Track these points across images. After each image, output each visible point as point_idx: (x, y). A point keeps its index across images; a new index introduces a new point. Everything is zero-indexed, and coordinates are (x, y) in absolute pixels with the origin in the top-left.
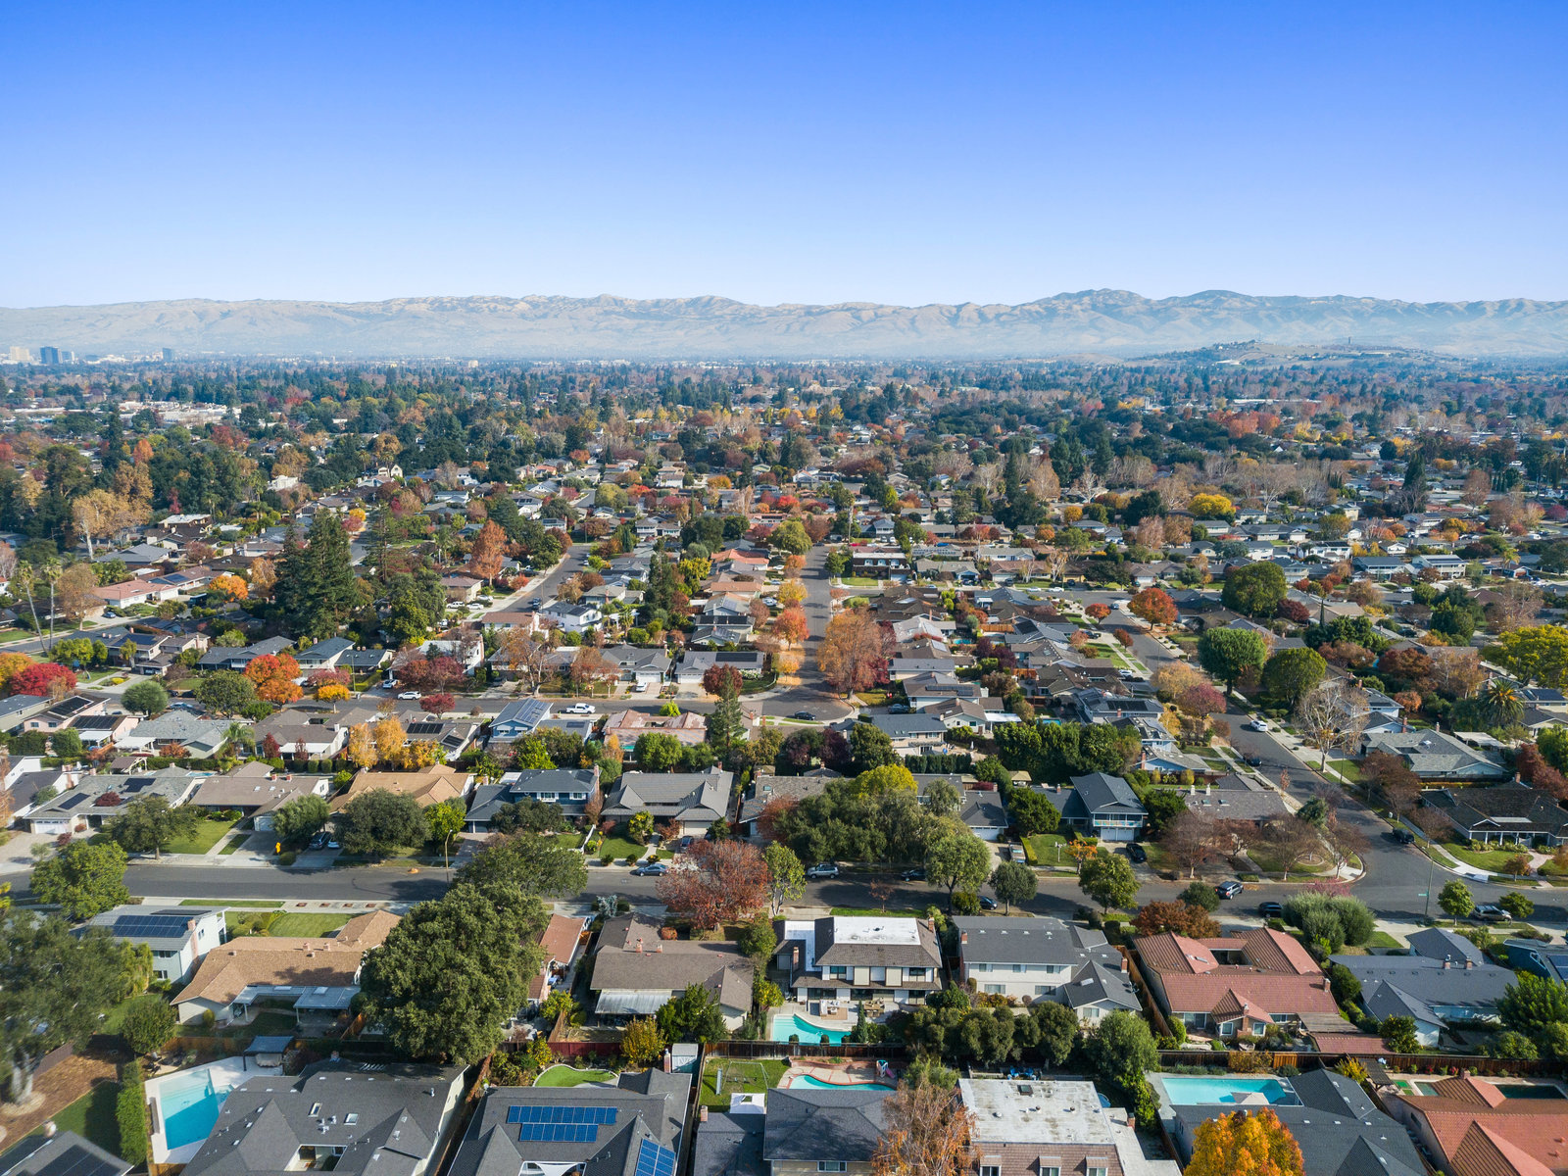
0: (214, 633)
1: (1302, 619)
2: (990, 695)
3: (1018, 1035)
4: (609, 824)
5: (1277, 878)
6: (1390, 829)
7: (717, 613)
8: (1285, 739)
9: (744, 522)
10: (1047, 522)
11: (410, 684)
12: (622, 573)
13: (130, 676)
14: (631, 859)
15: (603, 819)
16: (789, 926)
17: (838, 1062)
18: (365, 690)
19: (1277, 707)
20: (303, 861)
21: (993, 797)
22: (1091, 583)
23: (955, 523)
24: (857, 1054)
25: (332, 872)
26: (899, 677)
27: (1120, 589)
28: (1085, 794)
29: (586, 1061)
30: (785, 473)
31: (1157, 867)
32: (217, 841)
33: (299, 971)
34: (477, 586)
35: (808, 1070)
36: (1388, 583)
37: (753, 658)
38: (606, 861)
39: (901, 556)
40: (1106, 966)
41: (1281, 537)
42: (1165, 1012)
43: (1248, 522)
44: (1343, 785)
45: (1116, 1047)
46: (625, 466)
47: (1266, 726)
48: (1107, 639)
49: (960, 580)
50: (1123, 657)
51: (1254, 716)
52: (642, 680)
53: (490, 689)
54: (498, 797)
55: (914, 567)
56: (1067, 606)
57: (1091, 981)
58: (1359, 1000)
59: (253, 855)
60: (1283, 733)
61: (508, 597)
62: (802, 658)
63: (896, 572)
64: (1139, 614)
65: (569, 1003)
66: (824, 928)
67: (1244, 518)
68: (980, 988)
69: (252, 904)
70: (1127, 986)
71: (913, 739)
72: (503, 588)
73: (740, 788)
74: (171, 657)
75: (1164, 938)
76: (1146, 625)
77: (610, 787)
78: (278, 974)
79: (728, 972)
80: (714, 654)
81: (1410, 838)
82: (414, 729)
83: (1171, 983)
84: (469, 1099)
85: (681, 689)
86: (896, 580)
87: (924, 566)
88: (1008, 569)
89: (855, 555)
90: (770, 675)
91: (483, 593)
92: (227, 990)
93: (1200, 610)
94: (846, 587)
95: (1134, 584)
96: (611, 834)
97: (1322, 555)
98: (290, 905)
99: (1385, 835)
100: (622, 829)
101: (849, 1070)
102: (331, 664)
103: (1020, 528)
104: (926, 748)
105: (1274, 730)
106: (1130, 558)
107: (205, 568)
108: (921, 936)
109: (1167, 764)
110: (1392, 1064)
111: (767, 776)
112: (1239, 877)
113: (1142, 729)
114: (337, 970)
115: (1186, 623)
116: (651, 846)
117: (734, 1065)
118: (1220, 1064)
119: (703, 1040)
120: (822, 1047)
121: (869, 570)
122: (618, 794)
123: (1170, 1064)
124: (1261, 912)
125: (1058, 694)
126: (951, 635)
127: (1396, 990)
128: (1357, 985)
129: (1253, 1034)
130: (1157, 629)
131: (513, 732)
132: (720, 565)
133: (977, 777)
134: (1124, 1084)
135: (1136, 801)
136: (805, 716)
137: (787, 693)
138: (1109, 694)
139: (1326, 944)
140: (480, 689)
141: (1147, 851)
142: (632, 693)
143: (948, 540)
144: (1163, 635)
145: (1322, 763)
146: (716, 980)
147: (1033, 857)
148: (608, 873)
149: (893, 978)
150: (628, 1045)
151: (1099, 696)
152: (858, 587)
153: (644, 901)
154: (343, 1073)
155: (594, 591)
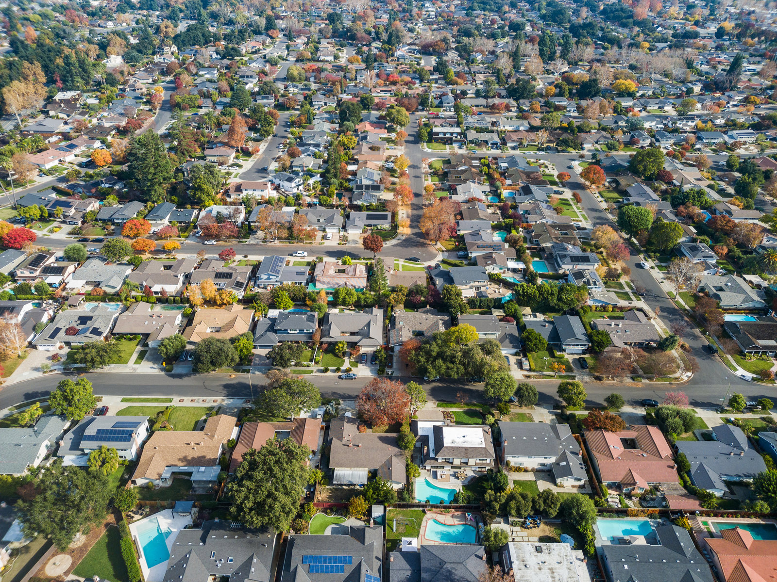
0: (101, 196)
1: (670, 183)
2: (510, 246)
3: (534, 508)
4: (325, 346)
5: (651, 379)
6: (707, 343)
7: (365, 182)
8: (657, 274)
9: (372, 100)
10: (536, 96)
11: (208, 235)
12: (309, 145)
13: (63, 226)
14: (338, 370)
15: (321, 343)
16: (421, 425)
17: (448, 512)
18: (187, 237)
19: (655, 252)
20: (178, 369)
21: (511, 328)
22: (559, 148)
23: (486, 97)
24: (457, 509)
25: (193, 377)
26: (462, 233)
27: (574, 152)
28: (560, 330)
29: (332, 511)
30: (390, 49)
31: (593, 371)
32: (131, 355)
33: (189, 458)
34: (233, 154)
35: (434, 515)
36: (713, 147)
37: (385, 217)
38: (326, 370)
39: (458, 130)
40: (572, 453)
41: (660, 108)
42: (600, 482)
43: (643, 95)
44: (686, 310)
45: (578, 513)
46: (300, 41)
47: (648, 264)
48: (568, 194)
49: (490, 145)
50: (576, 210)
51: (642, 256)
52: (330, 232)
53: (251, 237)
54: (268, 330)
55: (466, 137)
56: (546, 167)
57: (564, 463)
58: (688, 473)
59: (150, 364)
60: (657, 270)
61: (250, 159)
62: (410, 211)
63: (456, 141)
64: (587, 179)
65: (320, 474)
66: (438, 431)
67: (640, 93)
68: (512, 464)
69: (157, 400)
70: (581, 465)
71: (472, 284)
72: (247, 153)
73: (387, 321)
74: (81, 214)
75: (598, 433)
76: (587, 183)
77: (324, 321)
78: (180, 459)
79: (394, 458)
80: (365, 213)
81: (716, 351)
82: (219, 275)
83: (602, 462)
84: (282, 541)
85: (350, 238)
86: (455, 146)
87: (472, 135)
88: (515, 138)
89: (435, 130)
90: (395, 227)
91: (237, 158)
92: (157, 471)
93: (617, 175)
94: (429, 151)
95: (582, 149)
96: (326, 351)
97: (681, 126)
98: (176, 401)
99: (704, 348)
100: (332, 349)
101: (453, 517)
102: (166, 221)
103: (521, 101)
104: (478, 288)
105: (652, 268)
106: (580, 129)
107: (85, 137)
108: (485, 440)
109: (599, 301)
110: (702, 513)
111: (400, 312)
112: (633, 378)
113: (588, 280)
114: (208, 457)
115: (609, 182)
116: (346, 358)
117: (400, 512)
118: (623, 513)
119: (386, 504)
120: (441, 506)
121: (441, 139)
122: (328, 327)
123: (601, 513)
124: (643, 403)
125: (544, 245)
126: (487, 195)
127: (706, 468)
128: (689, 466)
129: (639, 492)
130: (593, 186)
131: (269, 278)
132: (361, 135)
133: (505, 312)
134: (581, 530)
135: (585, 335)
136: (415, 260)
137: (404, 240)
138: (570, 247)
139: (675, 436)
140: (246, 237)
141: (588, 361)
142: (324, 241)
143: (482, 109)
144: (597, 191)
145: (675, 293)
146: (388, 464)
147: (533, 367)
148: (327, 377)
149: (472, 462)
150: (352, 510)
151: (565, 249)
152: (436, 151)
153: (346, 397)
154: (222, 531)
155: (297, 162)
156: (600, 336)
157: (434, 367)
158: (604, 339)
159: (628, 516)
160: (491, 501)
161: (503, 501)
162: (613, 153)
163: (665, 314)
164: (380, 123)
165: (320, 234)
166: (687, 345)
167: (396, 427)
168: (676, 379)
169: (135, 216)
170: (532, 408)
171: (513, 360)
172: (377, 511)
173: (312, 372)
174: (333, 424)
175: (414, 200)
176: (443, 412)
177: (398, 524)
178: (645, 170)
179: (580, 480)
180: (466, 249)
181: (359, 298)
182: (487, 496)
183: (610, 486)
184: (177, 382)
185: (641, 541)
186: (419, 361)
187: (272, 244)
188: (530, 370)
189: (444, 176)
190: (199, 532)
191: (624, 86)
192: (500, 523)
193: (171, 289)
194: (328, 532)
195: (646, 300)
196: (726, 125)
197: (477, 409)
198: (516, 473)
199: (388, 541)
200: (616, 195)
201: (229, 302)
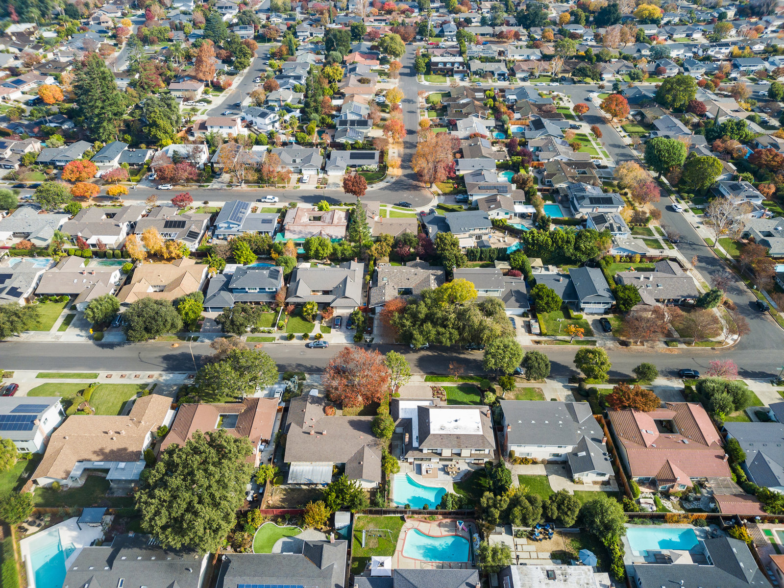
0: (44, 136)
1: (702, 115)
2: (517, 188)
3: (544, 515)
4: (291, 308)
5: (689, 343)
6: (755, 299)
7: (351, 117)
8: (692, 218)
9: (363, 28)
10: (549, 24)
11: (163, 179)
12: (289, 77)
14: (305, 336)
15: (287, 304)
16: (402, 405)
17: (434, 520)
18: (138, 181)
19: (688, 193)
20: (109, 337)
21: (519, 284)
22: (576, 79)
23: (493, 25)
24: (445, 515)
25: (126, 346)
26: (461, 173)
27: (593, 83)
28: (577, 285)
29: (284, 519)
31: (617, 335)
32: (55, 320)
33: (107, 451)
34: (202, 88)
35: (416, 524)
36: (751, 76)
37: (372, 157)
38: (291, 337)
39: (460, 59)
40: (593, 439)
41: (688, 35)
42: (629, 477)
43: (669, 22)
44: (727, 259)
45: (602, 522)
47: (682, 206)
48: (586, 129)
49: (496, 76)
50: (595, 146)
51: (673, 197)
52: (307, 174)
53: (215, 180)
54: (222, 289)
55: (469, 67)
56: (561, 99)
57: (584, 453)
58: (743, 464)
59: (77, 331)
60: (691, 213)
61: (222, 94)
62: (402, 150)
63: (457, 72)
64: (608, 111)
65: (271, 470)
66: (423, 413)
67: (665, 20)
68: (517, 455)
70: (605, 454)
71: (472, 232)
72: (218, 88)
73: (368, 277)
74: (19, 156)
75: (626, 413)
76: (608, 116)
77: (290, 277)
78: (95, 452)
80: (348, 152)
81: (767, 309)
82: (169, 224)
83: (632, 452)
84: (214, 562)
85: (330, 180)
86: (457, 77)
87: (476, 65)
88: (526, 68)
89: (434, 59)
90: (383, 168)
91: (206, 93)
92: (64, 468)
93: (642, 106)
94: (427, 83)
95: (602, 80)
96: (293, 314)
97: (713, 54)
98: (102, 377)
99: (752, 304)
100: (298, 311)
101: (439, 525)
102: (115, 163)
103: (532, 29)
104: (479, 237)
105: (686, 211)
106: (599, 58)
107: (36, 73)
108: (483, 424)
109: (625, 250)
110: (763, 520)
111: (385, 267)
112: (666, 343)
113: (611, 225)
114: (130, 450)
115: (633, 115)
116: (316, 323)
117: (372, 520)
118: (659, 518)
119: (353, 511)
120: (424, 511)
121: (441, 70)
122: (295, 284)
123: (632, 519)
124: (680, 374)
125: (557, 186)
126: (492, 131)
127: (767, 459)
128: (743, 456)
129: (678, 489)
130: (615, 120)
131: (229, 227)
132: (349, 67)
133: (510, 265)
134: (606, 544)
135: (608, 290)
136: (405, 205)
137: (394, 183)
138: (589, 187)
139: (723, 416)
140: (208, 180)
141: (612, 322)
142: (300, 184)
143: (488, 38)
144: (619, 125)
145: (714, 240)
146: (359, 458)
147: (545, 331)
148: (292, 346)
149: (465, 453)
150: (308, 520)
151: (584, 190)
152: (434, 84)
153: (313, 370)
154: (136, 550)
155: (273, 96)
156: (627, 292)
157: (421, 333)
158: (632, 296)
159: (665, 522)
160: (489, 507)
161: (505, 506)
162: (637, 83)
163: (703, 264)
164: (371, 54)
165: (294, 177)
166: (731, 302)
167: (372, 408)
168: (720, 343)
169: (80, 157)
170: (542, 382)
171: (519, 322)
172: (342, 520)
173: (274, 339)
174: (293, 404)
175: (408, 138)
176: (432, 388)
177: (369, 535)
178: (674, 100)
179: (603, 475)
180: (465, 192)
181: (335, 249)
182: (484, 500)
183: (642, 482)
184: (107, 353)
185: (685, 558)
186: (403, 326)
187: (239, 188)
188: (541, 334)
189: (443, 110)
190: (107, 550)
191: (647, 12)
192: (500, 534)
193: (110, 241)
194: (277, 548)
195: (680, 249)
196: (765, 52)
197: (475, 383)
198: (522, 466)
199: (355, 559)
200: (641, 129)
201: (178, 256)
